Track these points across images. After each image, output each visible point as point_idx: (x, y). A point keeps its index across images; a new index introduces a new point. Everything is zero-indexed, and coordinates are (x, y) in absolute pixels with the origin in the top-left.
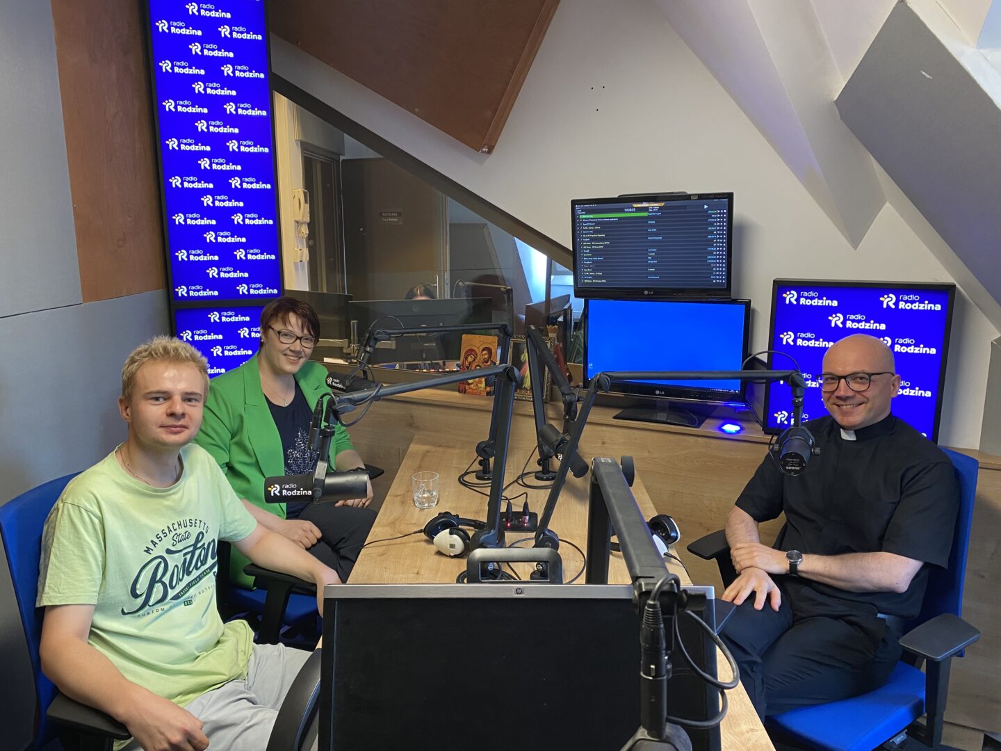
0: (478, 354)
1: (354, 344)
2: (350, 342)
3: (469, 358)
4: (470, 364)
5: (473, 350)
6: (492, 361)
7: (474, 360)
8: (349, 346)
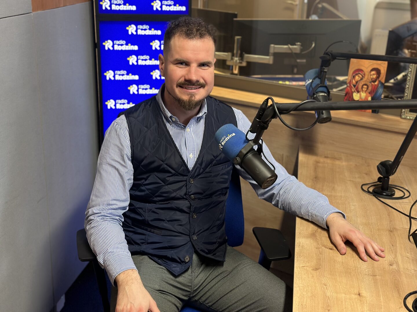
0: (367, 73)
1: (236, 57)
2: (233, 55)
3: (357, 78)
4: (357, 82)
5: (361, 70)
6: (380, 82)
7: (362, 79)
8: (232, 59)
